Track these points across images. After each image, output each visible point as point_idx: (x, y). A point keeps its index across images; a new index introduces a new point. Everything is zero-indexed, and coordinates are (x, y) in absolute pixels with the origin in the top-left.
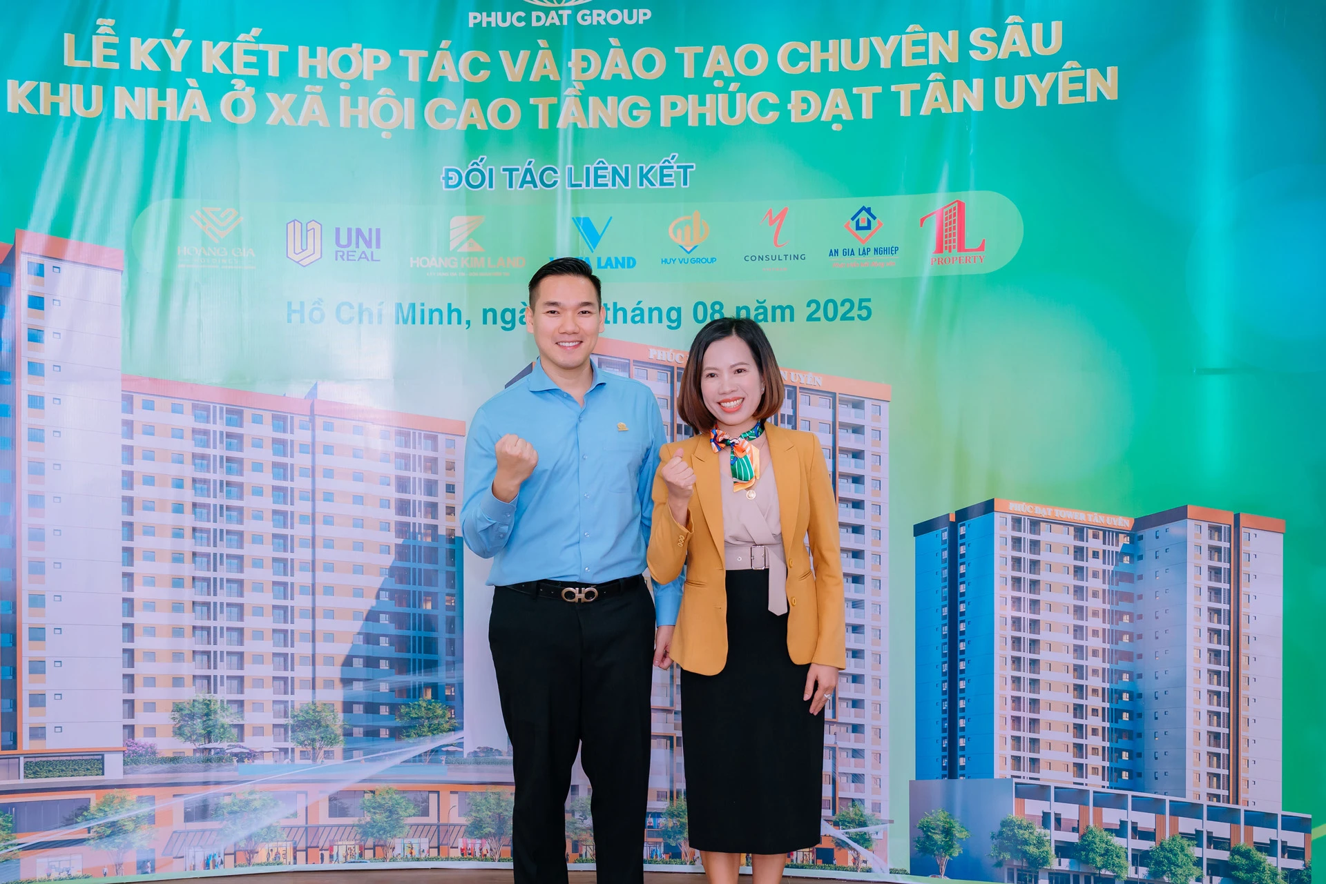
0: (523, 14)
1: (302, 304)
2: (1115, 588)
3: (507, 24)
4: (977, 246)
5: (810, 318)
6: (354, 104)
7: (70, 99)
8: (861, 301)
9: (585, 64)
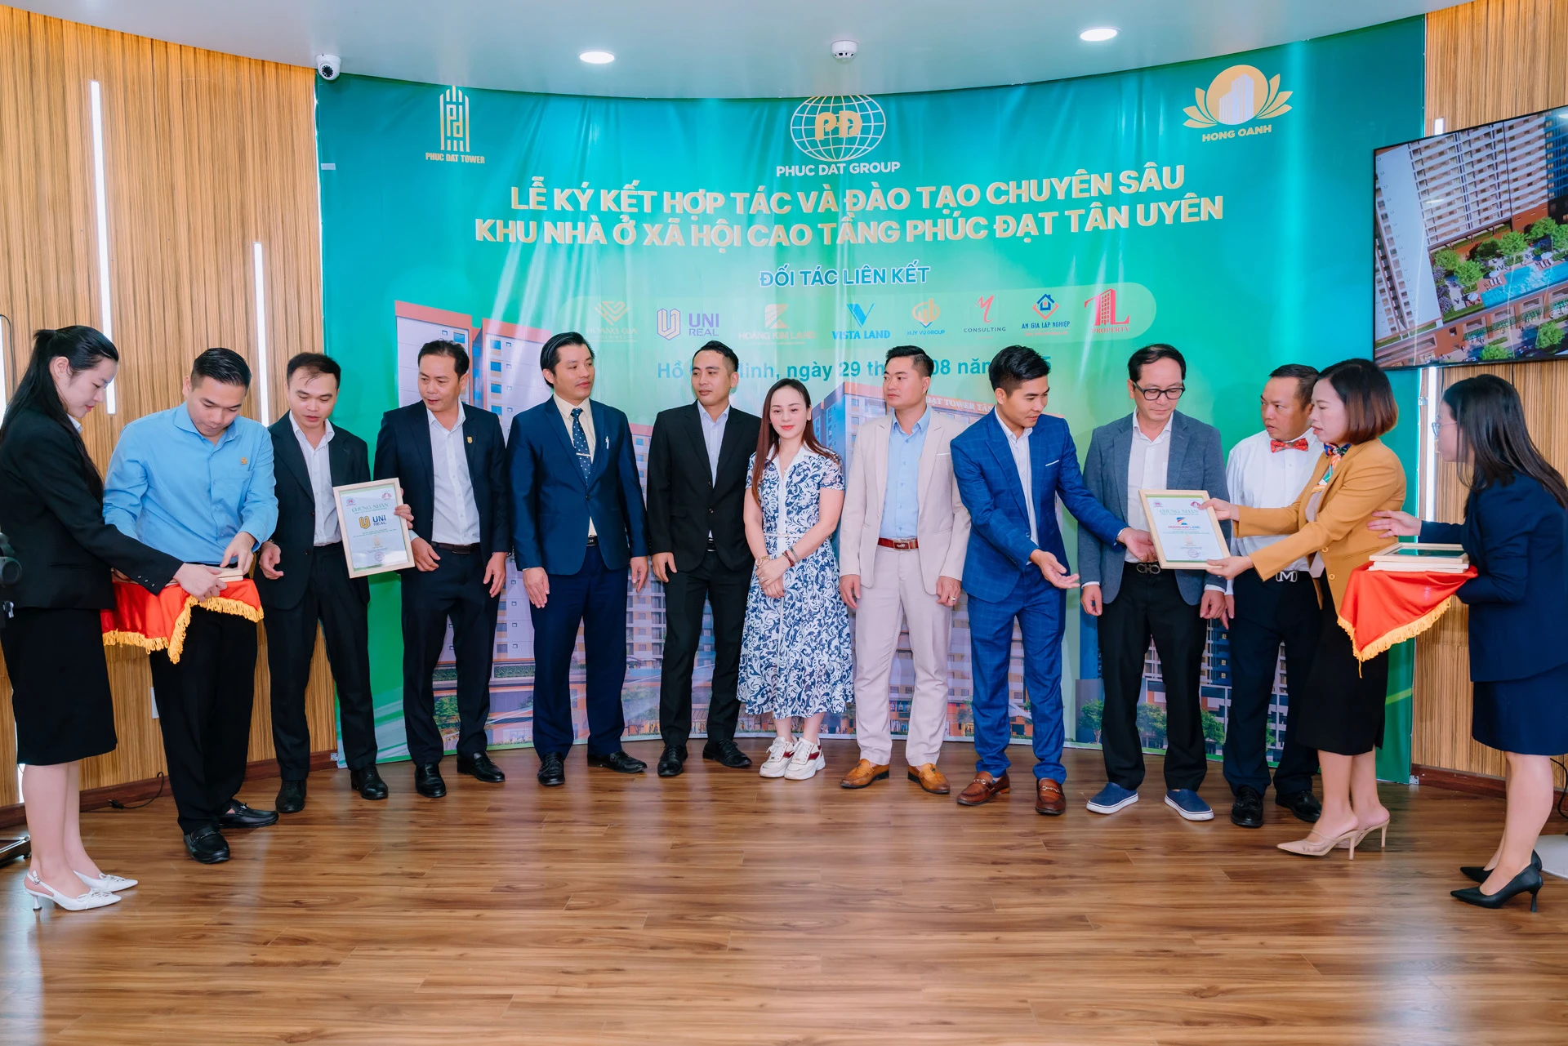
0: (813, 167)
1: (668, 365)
4: (1124, 320)
7: (517, 231)
9: (855, 200)
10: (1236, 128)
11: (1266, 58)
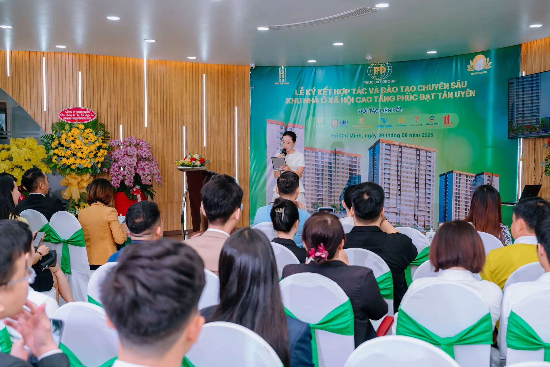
0: (373, 81)
1: (334, 134)
2: (472, 187)
3: (370, 83)
4: (451, 123)
5: (422, 136)
6: (343, 99)
7: (296, 100)
8: (431, 133)
9: (384, 90)
10: (479, 71)
11: (486, 53)
